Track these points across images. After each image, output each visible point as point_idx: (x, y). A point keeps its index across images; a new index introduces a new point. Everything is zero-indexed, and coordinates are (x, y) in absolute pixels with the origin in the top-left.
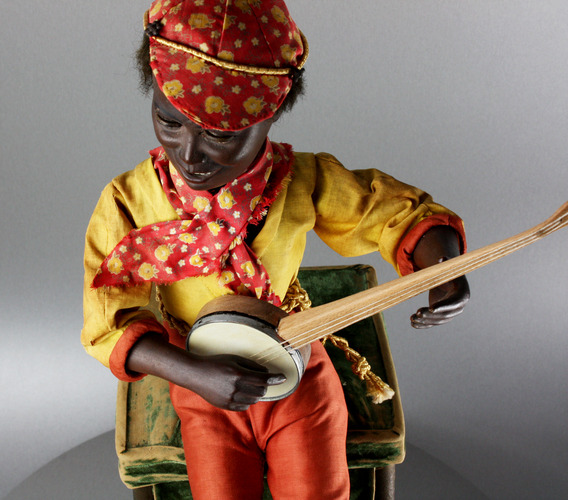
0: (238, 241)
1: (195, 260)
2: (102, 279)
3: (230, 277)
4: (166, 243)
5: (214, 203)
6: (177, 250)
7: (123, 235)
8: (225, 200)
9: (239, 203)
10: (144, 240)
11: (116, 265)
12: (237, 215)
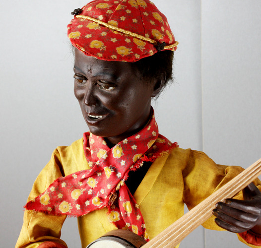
0: (122, 183)
1: (95, 201)
2: (33, 206)
3: (116, 216)
4: (80, 188)
5: (109, 154)
6: (85, 193)
7: (54, 179)
8: (117, 152)
9: (125, 155)
10: (67, 185)
11: (45, 200)
12: (123, 163)
